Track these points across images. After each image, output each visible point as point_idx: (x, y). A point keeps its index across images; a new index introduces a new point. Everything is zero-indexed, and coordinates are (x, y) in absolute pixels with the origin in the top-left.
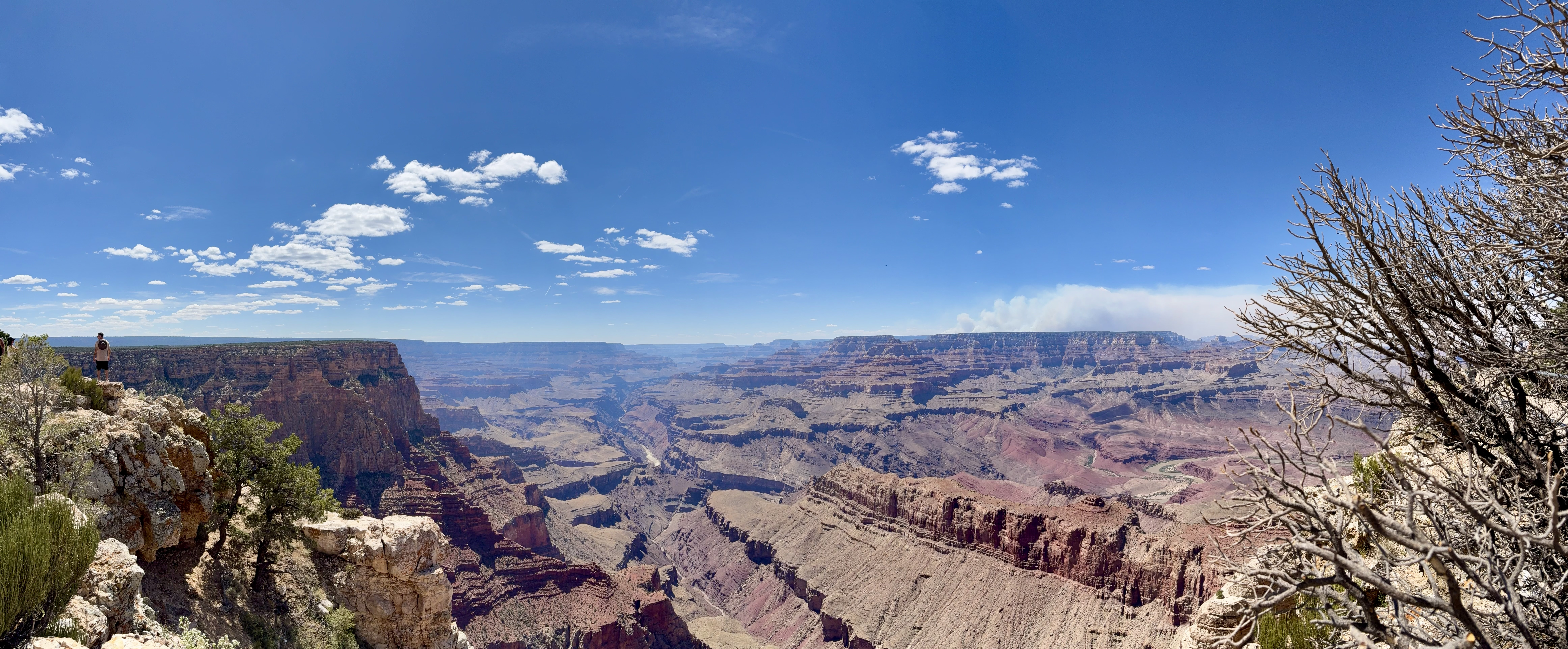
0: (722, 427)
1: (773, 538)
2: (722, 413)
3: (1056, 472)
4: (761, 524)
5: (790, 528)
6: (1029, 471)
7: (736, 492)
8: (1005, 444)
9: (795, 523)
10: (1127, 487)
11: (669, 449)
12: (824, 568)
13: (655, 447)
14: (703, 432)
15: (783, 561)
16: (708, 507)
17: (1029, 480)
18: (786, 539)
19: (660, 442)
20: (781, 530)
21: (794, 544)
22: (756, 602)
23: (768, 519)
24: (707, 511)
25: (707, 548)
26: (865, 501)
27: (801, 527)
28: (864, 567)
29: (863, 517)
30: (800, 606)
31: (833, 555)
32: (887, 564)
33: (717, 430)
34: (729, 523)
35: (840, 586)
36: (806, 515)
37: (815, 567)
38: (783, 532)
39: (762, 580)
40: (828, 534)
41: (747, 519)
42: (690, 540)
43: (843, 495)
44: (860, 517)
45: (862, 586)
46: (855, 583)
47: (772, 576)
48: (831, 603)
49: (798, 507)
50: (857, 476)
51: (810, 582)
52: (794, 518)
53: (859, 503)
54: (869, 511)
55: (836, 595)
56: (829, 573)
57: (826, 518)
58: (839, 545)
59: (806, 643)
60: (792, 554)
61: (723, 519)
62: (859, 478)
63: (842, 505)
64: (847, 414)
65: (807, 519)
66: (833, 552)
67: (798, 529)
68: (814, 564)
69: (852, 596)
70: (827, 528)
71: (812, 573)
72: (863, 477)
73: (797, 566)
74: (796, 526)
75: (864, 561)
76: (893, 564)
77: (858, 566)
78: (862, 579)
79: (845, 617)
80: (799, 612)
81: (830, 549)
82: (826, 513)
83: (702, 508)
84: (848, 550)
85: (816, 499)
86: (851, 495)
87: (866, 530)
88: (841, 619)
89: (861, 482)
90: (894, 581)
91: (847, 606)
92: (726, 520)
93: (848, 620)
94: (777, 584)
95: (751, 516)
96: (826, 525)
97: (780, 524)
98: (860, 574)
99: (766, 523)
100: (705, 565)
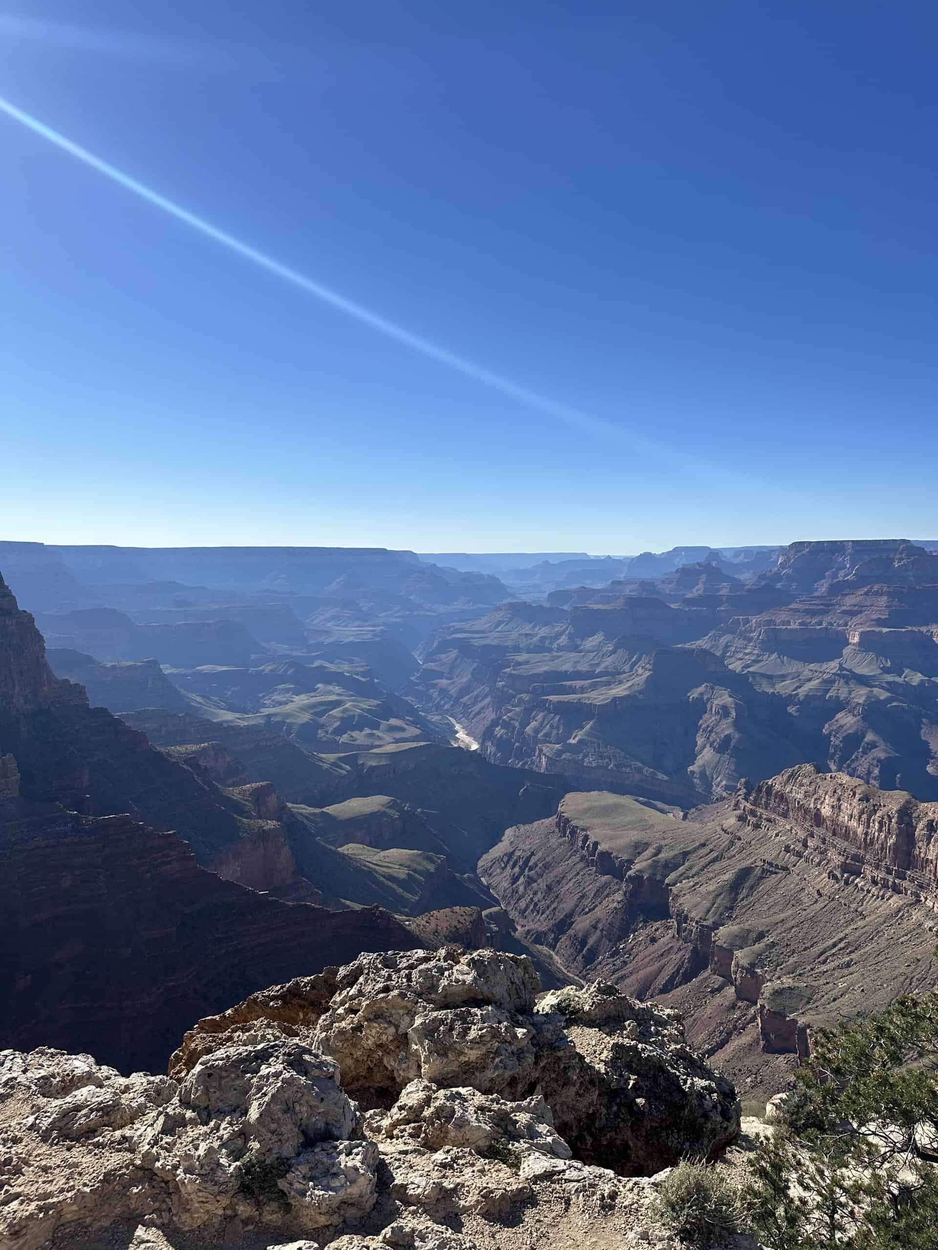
0: (583, 690)
1: (673, 876)
2: (584, 667)
4: (650, 851)
5: (703, 861)
7: (609, 798)
9: (714, 854)
11: (494, 723)
13: (470, 720)
14: (551, 698)
15: (693, 915)
16: (560, 817)
18: (696, 879)
19: (479, 713)
20: (687, 864)
21: (711, 888)
22: (642, 974)
23: (663, 843)
24: (558, 825)
25: (559, 882)
26: (847, 834)
27: (724, 863)
28: (842, 945)
29: (842, 859)
30: (719, 990)
31: (782, 916)
32: (888, 947)
33: (574, 696)
34: (596, 844)
35: (795, 968)
36: (732, 843)
37: (749, 931)
38: (691, 868)
39: (653, 940)
40: (773, 879)
41: (627, 840)
42: (531, 869)
43: (804, 818)
44: (836, 859)
45: (836, 974)
46: (824, 968)
47: (670, 935)
48: (778, 993)
49: (719, 829)
50: (831, 789)
51: (738, 954)
52: (711, 846)
53: (834, 834)
54: (854, 851)
55: (787, 981)
56: (773, 945)
57: (769, 853)
58: (794, 901)
59: (730, 1047)
60: (706, 904)
61: (586, 838)
62: (835, 792)
63: (802, 835)
64: (810, 680)
65: (734, 850)
66: (782, 911)
67: (717, 866)
68: (746, 926)
69: (818, 987)
70: (771, 869)
71: (742, 940)
72: (844, 790)
73: (716, 926)
74: (714, 860)
75: (842, 935)
76: (900, 949)
77: (831, 942)
78: (836, 963)
79: (802, 1021)
80: (718, 999)
81: (776, 904)
82: (769, 845)
83: (550, 819)
84: (810, 912)
85: (752, 819)
86: (818, 820)
87: (847, 883)
88: (794, 1021)
89: (839, 800)
90: (902, 979)
91: (808, 1003)
92: (592, 839)
93: (809, 1026)
94: (680, 949)
95: (634, 836)
96: (771, 864)
97: (685, 855)
98: (833, 954)
99: (659, 851)
100: (555, 909)
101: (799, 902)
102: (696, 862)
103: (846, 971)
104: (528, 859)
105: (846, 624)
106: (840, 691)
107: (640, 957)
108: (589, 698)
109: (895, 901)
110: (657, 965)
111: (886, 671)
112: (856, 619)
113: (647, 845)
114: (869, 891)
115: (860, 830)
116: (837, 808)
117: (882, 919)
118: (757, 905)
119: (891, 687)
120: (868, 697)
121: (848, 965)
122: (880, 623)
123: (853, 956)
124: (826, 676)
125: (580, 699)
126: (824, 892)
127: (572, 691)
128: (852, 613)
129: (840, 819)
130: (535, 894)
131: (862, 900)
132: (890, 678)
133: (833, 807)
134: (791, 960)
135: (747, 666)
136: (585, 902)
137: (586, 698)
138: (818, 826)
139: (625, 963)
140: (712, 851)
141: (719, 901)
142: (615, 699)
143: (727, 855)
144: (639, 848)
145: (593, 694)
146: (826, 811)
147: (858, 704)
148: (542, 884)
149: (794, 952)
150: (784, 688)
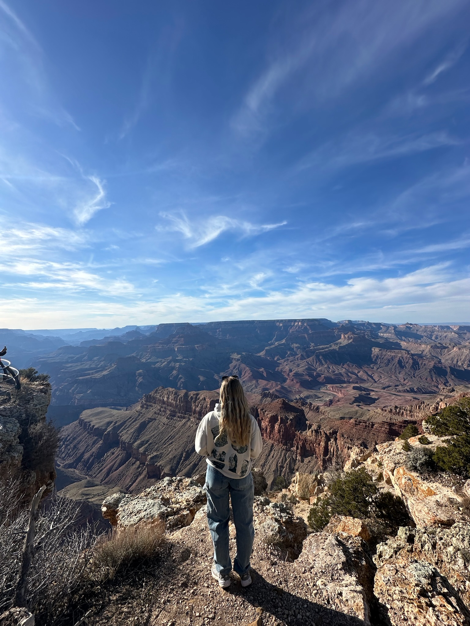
0: (92, 374)
1: (120, 430)
3: (267, 387)
4: (113, 423)
5: (130, 423)
6: (254, 386)
8: (243, 374)
9: (134, 420)
10: (302, 395)
12: (148, 441)
14: (80, 378)
15: (126, 441)
16: (80, 420)
17: (254, 390)
18: (128, 429)
21: (132, 431)
22: (108, 467)
23: (117, 420)
24: (79, 423)
25: (79, 443)
26: (171, 405)
27: (137, 422)
28: (170, 438)
29: (170, 412)
30: (134, 463)
31: (153, 434)
32: (181, 435)
33: (89, 376)
34: (94, 426)
35: (157, 449)
36: (139, 415)
37: (143, 441)
38: (126, 426)
39: (113, 453)
40: (151, 423)
41: (105, 422)
42: (68, 441)
43: (160, 403)
44: (168, 412)
45: (168, 447)
46: (165, 446)
47: (119, 450)
48: (151, 458)
49: (135, 411)
50: (166, 393)
51: (140, 449)
52: (133, 417)
53: (168, 406)
54: (173, 409)
55: (155, 454)
56: (151, 443)
57: (150, 415)
58: (156, 428)
59: (137, 481)
60: (130, 436)
61: (90, 425)
62: (168, 393)
63: (159, 408)
64: (164, 362)
65: (140, 417)
66: (153, 432)
67: (134, 423)
68: (143, 440)
69: (163, 453)
70: (151, 420)
71: (142, 444)
72: (170, 393)
73: (134, 442)
74: (133, 422)
75: (170, 435)
76: (185, 434)
77: (167, 438)
78: (168, 443)
79: (159, 464)
80: (134, 466)
81: (152, 431)
82: (150, 413)
83: (76, 421)
84: (161, 430)
85: (145, 406)
86: (164, 402)
87: (171, 419)
88: (157, 465)
89: (169, 395)
90: (185, 443)
91: (160, 458)
92: (92, 425)
93: (160, 465)
94: (122, 454)
95: (107, 420)
96: (150, 419)
97: (124, 422)
98: (168, 441)
99: (116, 423)
100: (76, 453)
101: (158, 428)
102: (128, 424)
103: (171, 445)
104: (67, 438)
105: (174, 346)
106: (172, 364)
107: (108, 461)
108: (94, 376)
109: (184, 421)
110: (114, 462)
111: (184, 357)
112: (176, 344)
113: (112, 422)
114: (177, 420)
115: (174, 403)
116: (168, 398)
117: (180, 427)
118: (146, 432)
119: (185, 362)
120: (179, 365)
121: (172, 443)
122: (182, 345)
123: (173, 440)
124: (168, 361)
125: (91, 377)
126: (165, 423)
127: (89, 374)
128: (175, 343)
129: (169, 401)
130: (69, 450)
131: (175, 423)
132: (185, 359)
133: (167, 398)
134: (156, 446)
135: (148, 360)
136: (88, 448)
137: (93, 377)
138: (164, 404)
139: (103, 465)
140: (133, 419)
141: (134, 434)
142: (104, 375)
143: (138, 419)
144: (109, 423)
145: (96, 375)
146: (165, 399)
147: (177, 367)
148: (72, 446)
149: (157, 444)
150: (158, 365)
